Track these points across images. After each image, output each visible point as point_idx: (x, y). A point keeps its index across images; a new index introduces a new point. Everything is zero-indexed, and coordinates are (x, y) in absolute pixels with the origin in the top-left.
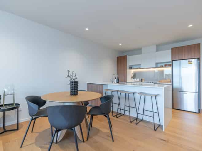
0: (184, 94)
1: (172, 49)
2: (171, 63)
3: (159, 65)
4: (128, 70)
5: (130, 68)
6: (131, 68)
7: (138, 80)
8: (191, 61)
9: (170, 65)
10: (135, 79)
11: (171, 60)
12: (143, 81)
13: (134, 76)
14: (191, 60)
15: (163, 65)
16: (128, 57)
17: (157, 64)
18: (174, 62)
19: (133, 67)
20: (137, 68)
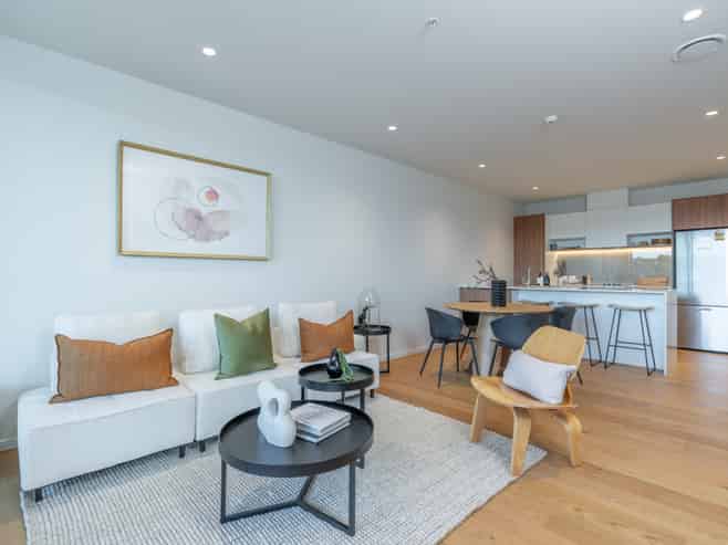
0: (703, 312)
1: (675, 202)
2: (670, 237)
3: (637, 240)
4: (548, 253)
5: (551, 246)
6: (553, 248)
7: (573, 278)
8: (723, 234)
9: (668, 242)
10: (565, 277)
11: (669, 229)
12: (589, 281)
13: (563, 269)
14: (721, 231)
15: (649, 239)
16: (547, 217)
17: (629, 236)
18: (678, 234)
19: (559, 244)
20: (574, 248)
